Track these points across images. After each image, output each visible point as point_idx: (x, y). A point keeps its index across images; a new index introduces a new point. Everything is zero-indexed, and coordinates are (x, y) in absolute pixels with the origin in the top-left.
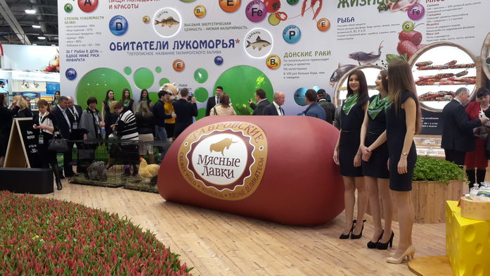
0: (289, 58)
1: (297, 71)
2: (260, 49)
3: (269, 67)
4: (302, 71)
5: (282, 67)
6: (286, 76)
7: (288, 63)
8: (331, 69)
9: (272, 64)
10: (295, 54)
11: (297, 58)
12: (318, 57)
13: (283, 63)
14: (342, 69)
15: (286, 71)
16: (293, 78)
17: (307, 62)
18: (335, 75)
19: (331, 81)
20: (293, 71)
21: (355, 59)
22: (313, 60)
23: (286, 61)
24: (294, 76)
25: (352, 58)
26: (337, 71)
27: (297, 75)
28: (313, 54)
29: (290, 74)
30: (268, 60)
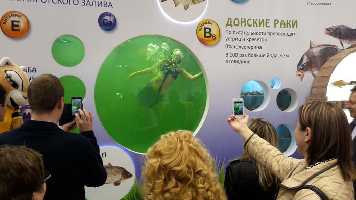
0: (235, 29)
1: (247, 51)
2: (186, 7)
3: (202, 41)
4: (254, 52)
5: (223, 42)
6: (229, 58)
7: (233, 36)
8: (297, 50)
9: (207, 36)
10: (244, 22)
11: (247, 29)
12: (278, 29)
13: (224, 35)
14: (316, 51)
15: (230, 51)
16: (241, 62)
17: (262, 37)
18: (305, 60)
19: (299, 70)
20: (240, 51)
21: (335, 36)
22: (271, 34)
23: (230, 32)
24: (243, 59)
25: (330, 34)
26: (307, 53)
27: (247, 59)
28: (271, 24)
29: (235, 55)
30: (199, 28)
